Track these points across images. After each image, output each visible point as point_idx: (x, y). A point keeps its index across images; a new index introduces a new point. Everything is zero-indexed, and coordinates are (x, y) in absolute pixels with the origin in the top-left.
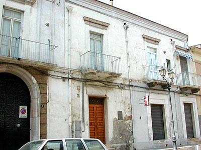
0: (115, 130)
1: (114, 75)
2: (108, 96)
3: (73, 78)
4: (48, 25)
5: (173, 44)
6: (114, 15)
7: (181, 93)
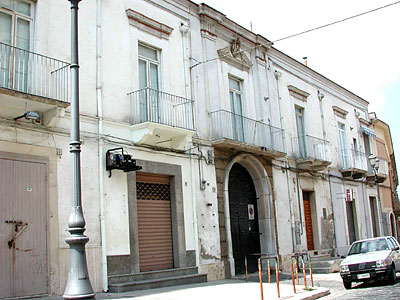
0: (322, 232)
1: (325, 164)
2: (315, 190)
3: (289, 169)
4: (266, 99)
5: (357, 116)
6: (310, 80)
7: (366, 183)
